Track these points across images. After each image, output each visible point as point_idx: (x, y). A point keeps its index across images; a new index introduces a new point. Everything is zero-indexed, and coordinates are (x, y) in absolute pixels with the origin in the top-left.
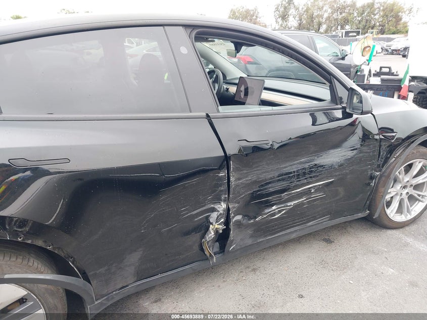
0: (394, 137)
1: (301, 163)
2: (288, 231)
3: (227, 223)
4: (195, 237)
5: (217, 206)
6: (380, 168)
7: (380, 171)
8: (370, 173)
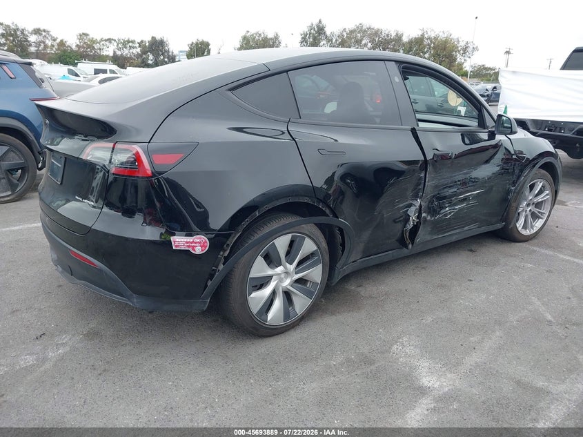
0: (524, 157)
1: (465, 174)
2: (453, 232)
3: (419, 217)
4: (399, 226)
5: (414, 202)
6: (514, 183)
7: (515, 186)
8: (508, 187)
